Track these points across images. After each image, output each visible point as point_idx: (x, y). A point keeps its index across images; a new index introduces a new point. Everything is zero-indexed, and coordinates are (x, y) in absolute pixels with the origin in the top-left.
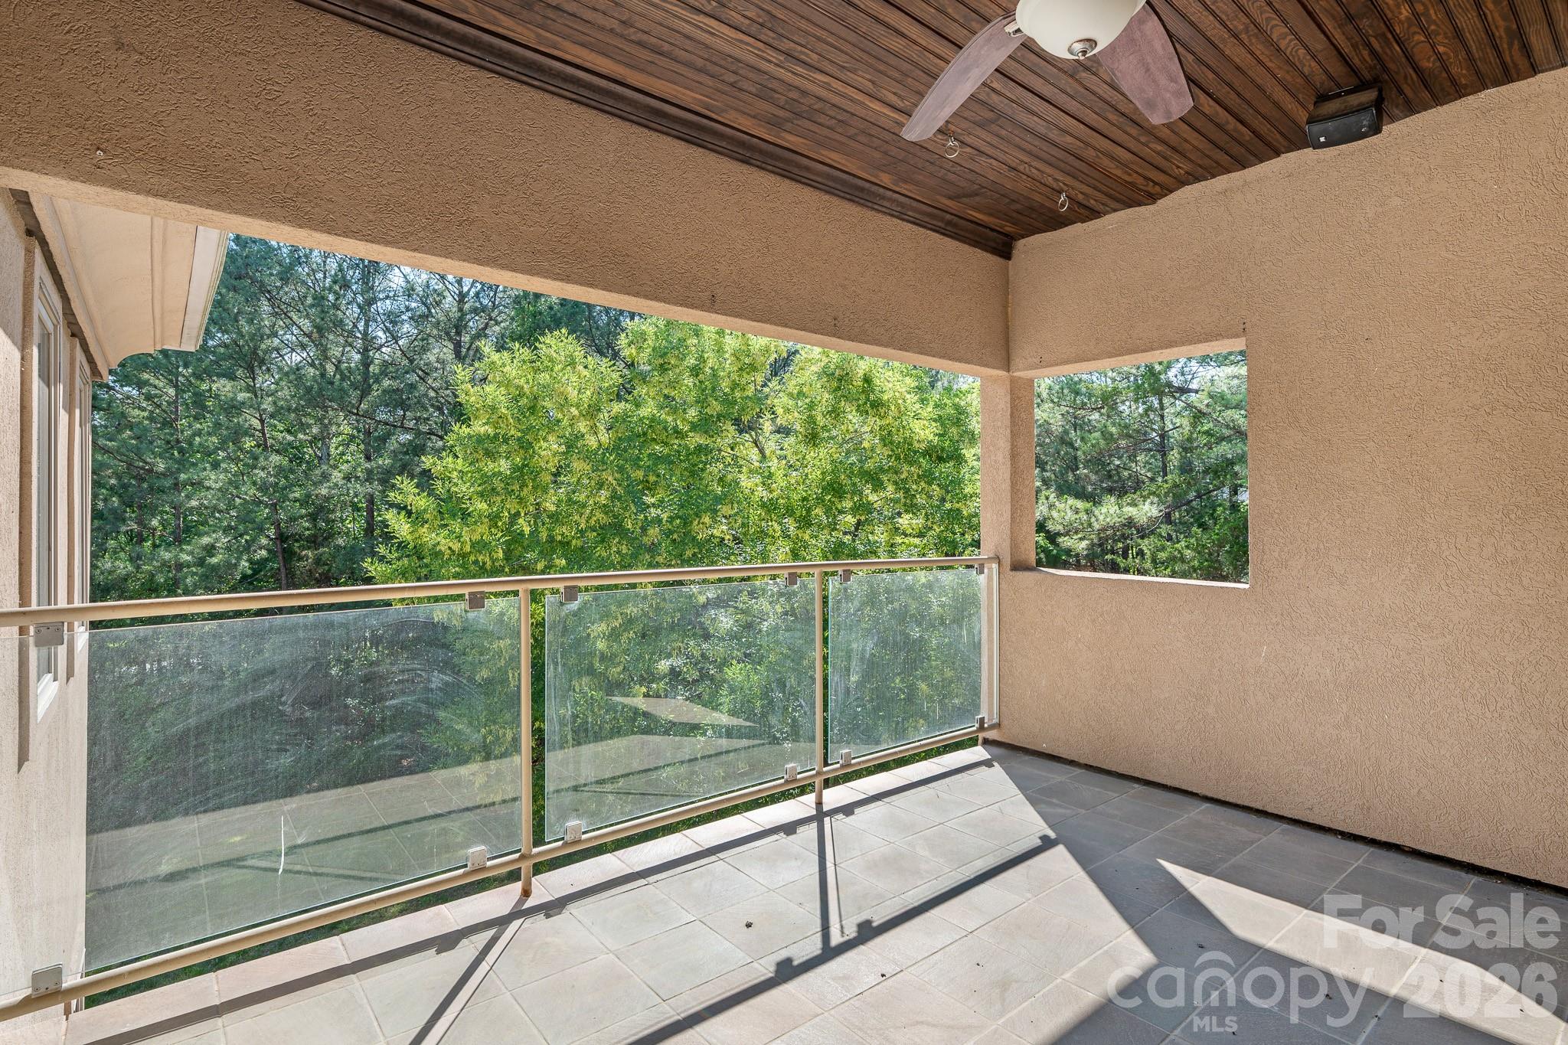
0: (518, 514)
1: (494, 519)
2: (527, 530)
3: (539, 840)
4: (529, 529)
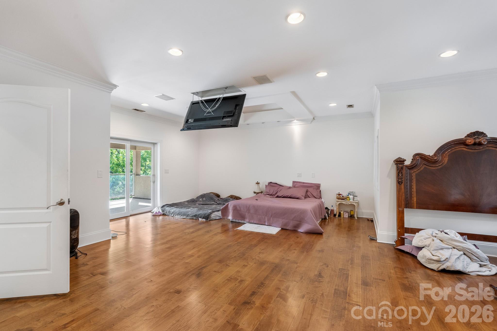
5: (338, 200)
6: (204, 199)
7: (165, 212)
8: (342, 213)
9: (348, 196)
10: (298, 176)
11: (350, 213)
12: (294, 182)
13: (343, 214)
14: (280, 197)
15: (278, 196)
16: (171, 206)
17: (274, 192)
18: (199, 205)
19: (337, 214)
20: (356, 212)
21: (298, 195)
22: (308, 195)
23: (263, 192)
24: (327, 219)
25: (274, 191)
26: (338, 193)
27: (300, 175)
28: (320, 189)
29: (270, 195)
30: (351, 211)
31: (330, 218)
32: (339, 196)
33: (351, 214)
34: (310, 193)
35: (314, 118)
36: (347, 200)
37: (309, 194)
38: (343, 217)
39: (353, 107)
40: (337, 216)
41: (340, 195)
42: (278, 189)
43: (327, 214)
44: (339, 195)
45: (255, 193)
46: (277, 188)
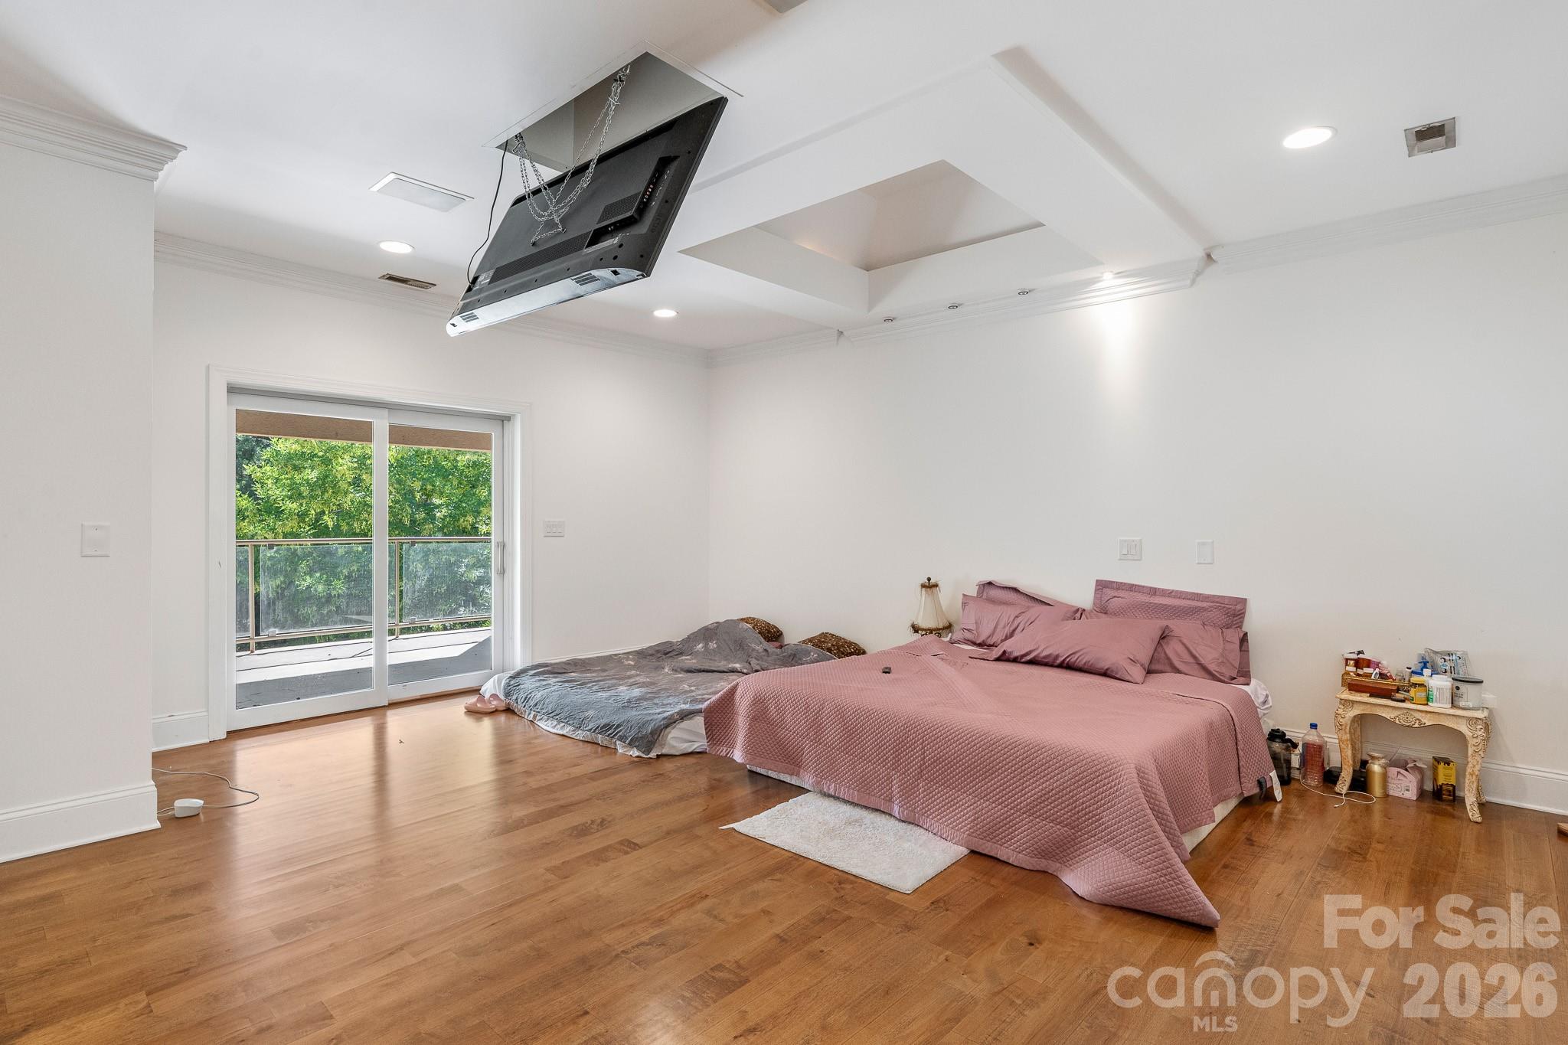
0: (323, 513)
1: (302, 516)
2: (331, 524)
3: (257, 634)
4: (332, 523)
5: (1347, 695)
6: (713, 645)
7: (514, 697)
8: (1376, 768)
9: (1415, 679)
10: (1124, 558)
11: (1429, 774)
12: (1102, 586)
13: (1385, 777)
14: (1015, 660)
15: (1004, 652)
16: (556, 671)
17: (998, 630)
18: (676, 671)
19: (1346, 777)
20: (1471, 775)
21: (1108, 658)
22: (1168, 659)
23: (956, 628)
24: (1274, 799)
25: (995, 628)
26: (1355, 656)
27: (1132, 552)
28: (1245, 628)
29: (980, 645)
30: (1437, 760)
31: (1302, 795)
32: (1360, 672)
33: (1435, 780)
34: (1180, 649)
35: (1209, 256)
36: (1411, 700)
37: (1172, 649)
38: (1386, 796)
39: (1451, 142)
40: (1343, 786)
41: (1369, 663)
42: (1017, 617)
43: (1273, 774)
44: (1359, 663)
45: (916, 629)
46: (1011, 612)
